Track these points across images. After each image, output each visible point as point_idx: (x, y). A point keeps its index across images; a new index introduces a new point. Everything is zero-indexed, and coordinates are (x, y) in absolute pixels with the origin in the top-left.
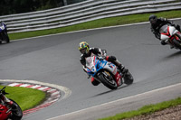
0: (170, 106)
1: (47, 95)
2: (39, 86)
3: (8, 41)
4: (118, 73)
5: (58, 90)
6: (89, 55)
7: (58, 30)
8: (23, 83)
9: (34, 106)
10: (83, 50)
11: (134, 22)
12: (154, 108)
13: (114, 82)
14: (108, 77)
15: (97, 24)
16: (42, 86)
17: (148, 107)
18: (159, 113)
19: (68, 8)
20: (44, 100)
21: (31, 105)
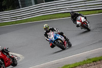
4: (65, 41)
7: (16, 22)
10: (46, 29)
14: (61, 43)
19: (22, 9)
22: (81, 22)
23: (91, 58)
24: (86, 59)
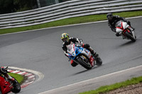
0: (121, 87)
1: (24, 78)
2: (18, 71)
5: (33, 74)
7: (33, 27)
10: (64, 40)
11: (93, 21)
12: (109, 88)
13: (89, 64)
14: (85, 60)
15: (64, 22)
16: (21, 71)
17: (104, 87)
19: (41, 9)
20: (23, 82)
22: (122, 29)
23: (137, 77)
24: (130, 79)
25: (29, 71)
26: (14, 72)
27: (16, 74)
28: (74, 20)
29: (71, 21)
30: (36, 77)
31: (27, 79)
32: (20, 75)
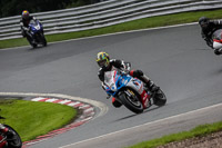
1: (78, 112)
2: (68, 100)
3: (45, 44)
4: (145, 91)
5: (92, 106)
6: (109, 69)
8: (49, 98)
9: (63, 126)
10: (101, 63)
11: (185, 21)
12: (211, 129)
13: (139, 104)
14: (131, 98)
15: (140, 24)
16: (73, 101)
17: (203, 127)
18: (216, 135)
20: (75, 118)
21: (59, 125)
25: (86, 100)
26: (62, 102)
27: (65, 105)
28: (156, 21)
29: (150, 22)
30: (96, 110)
31: (82, 113)
32: (71, 107)
